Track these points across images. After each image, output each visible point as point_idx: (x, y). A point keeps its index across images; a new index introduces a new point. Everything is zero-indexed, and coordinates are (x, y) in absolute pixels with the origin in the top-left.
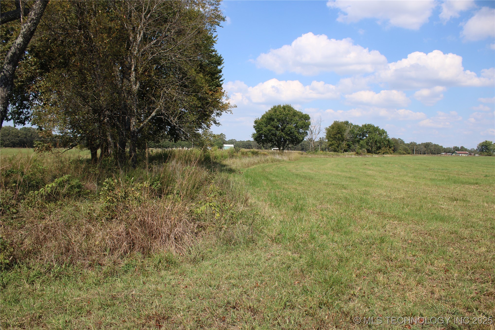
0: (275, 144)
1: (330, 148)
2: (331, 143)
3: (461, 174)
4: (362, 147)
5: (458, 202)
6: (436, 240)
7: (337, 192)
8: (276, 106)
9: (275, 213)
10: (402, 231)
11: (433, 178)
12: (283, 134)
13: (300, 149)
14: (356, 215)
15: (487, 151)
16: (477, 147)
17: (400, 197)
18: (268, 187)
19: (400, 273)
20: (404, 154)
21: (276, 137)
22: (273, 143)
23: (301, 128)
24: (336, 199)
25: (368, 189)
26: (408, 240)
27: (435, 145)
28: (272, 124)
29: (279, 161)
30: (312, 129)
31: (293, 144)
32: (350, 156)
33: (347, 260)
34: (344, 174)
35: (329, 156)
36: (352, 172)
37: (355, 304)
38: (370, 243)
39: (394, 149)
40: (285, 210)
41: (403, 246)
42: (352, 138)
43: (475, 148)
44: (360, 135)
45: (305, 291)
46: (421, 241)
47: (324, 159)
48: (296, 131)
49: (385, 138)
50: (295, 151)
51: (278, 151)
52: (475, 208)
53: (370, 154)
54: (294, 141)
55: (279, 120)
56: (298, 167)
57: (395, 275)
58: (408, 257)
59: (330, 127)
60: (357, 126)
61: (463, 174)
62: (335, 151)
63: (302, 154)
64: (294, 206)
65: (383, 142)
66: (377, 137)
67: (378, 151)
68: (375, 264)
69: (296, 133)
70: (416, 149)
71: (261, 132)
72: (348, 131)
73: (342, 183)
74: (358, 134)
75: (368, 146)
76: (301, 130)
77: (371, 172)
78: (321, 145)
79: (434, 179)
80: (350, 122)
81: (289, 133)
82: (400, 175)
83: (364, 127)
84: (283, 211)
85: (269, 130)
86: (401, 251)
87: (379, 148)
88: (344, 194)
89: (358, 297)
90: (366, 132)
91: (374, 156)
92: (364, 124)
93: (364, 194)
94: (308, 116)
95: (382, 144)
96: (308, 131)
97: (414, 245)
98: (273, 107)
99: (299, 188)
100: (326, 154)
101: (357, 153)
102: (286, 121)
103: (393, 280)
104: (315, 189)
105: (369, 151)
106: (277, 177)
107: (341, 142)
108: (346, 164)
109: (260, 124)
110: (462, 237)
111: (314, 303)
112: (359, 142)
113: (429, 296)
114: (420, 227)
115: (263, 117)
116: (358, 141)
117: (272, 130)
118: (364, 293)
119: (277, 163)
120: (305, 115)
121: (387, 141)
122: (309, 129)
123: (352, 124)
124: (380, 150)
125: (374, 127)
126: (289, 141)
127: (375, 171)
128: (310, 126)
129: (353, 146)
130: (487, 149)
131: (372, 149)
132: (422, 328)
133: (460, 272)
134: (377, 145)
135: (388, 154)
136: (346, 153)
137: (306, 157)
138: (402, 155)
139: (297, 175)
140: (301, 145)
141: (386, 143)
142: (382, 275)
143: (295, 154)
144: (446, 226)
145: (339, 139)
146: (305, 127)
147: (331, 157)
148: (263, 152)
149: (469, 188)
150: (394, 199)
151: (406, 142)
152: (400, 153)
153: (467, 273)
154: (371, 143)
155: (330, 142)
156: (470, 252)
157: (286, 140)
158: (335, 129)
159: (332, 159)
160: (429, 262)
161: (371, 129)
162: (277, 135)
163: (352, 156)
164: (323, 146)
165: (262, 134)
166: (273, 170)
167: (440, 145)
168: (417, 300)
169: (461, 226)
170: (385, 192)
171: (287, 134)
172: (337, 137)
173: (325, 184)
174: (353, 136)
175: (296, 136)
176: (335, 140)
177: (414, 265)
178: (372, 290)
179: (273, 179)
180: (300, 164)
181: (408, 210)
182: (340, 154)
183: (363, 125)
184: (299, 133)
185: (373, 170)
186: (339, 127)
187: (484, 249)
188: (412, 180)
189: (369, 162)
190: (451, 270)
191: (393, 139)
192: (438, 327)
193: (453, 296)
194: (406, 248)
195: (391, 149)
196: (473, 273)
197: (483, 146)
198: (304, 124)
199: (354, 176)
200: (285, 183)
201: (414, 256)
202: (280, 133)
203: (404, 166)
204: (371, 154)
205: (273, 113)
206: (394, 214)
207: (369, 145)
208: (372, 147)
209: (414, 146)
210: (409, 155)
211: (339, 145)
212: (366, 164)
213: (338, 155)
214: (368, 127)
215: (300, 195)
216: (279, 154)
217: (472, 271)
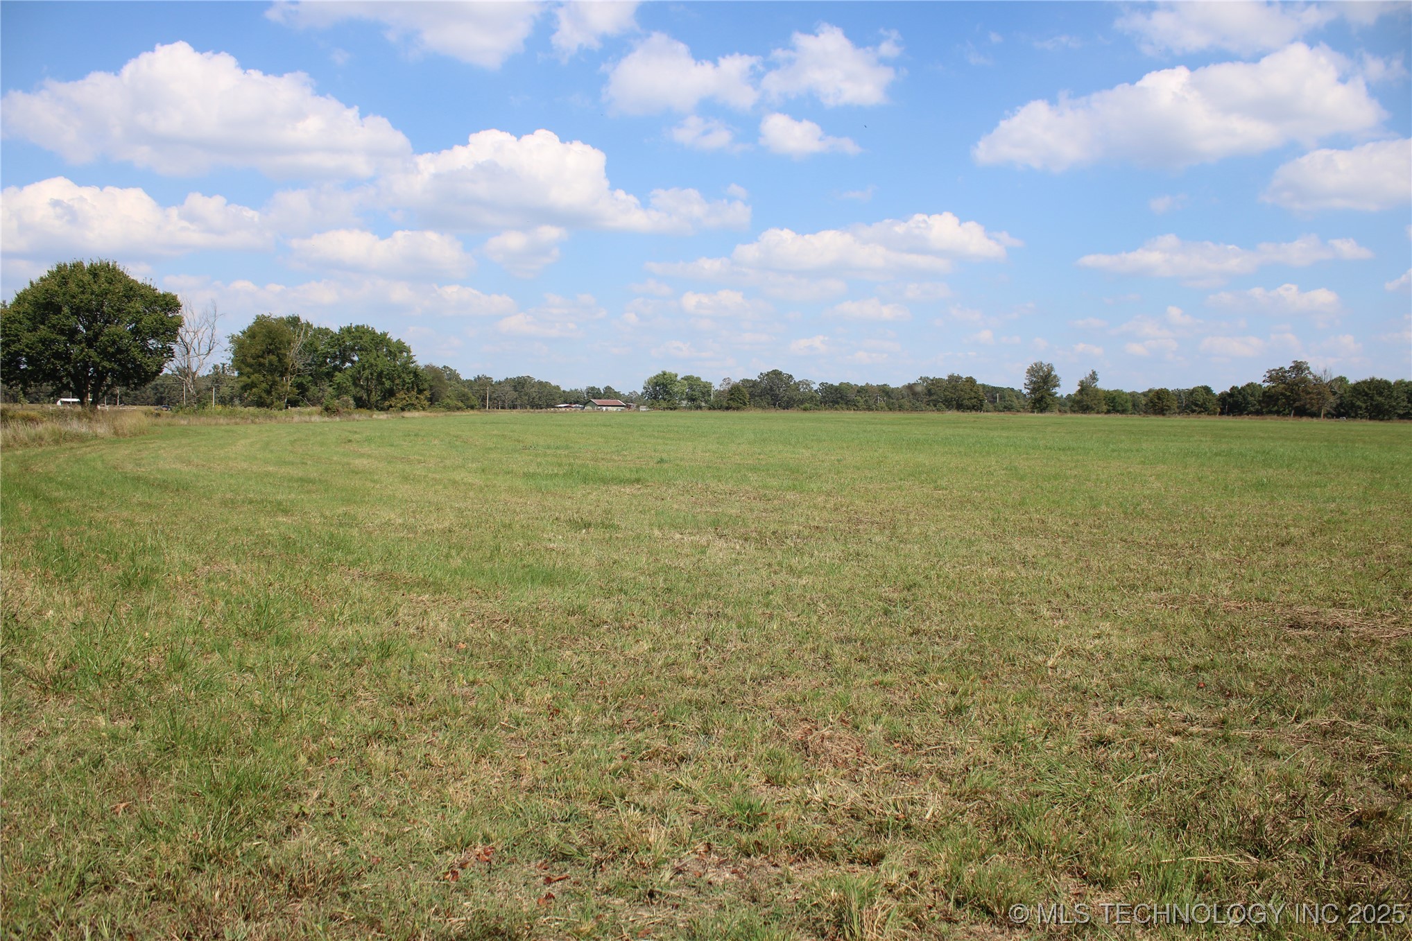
0: (66, 387)
1: (246, 395)
2: (249, 381)
3: (603, 459)
4: (340, 390)
5: (592, 530)
6: (530, 638)
7: (262, 523)
8: (65, 265)
9: (58, 598)
10: (442, 620)
11: (531, 471)
12: (92, 352)
13: (153, 399)
14: (314, 586)
15: (666, 397)
16: (645, 388)
17: (441, 527)
18: (39, 520)
19: (434, 735)
20: (459, 409)
21: (69, 363)
22: (61, 382)
23: (153, 337)
24: (256, 544)
25: (352, 509)
26: (457, 642)
27: (540, 383)
28: (54, 322)
29: (80, 438)
30: (187, 340)
31: (128, 385)
32: (307, 418)
33: (283, 718)
34: (283, 470)
35: (243, 418)
36: (309, 462)
37: (305, 839)
38: (353, 660)
39: (432, 394)
40: (92, 590)
41: (442, 660)
42: (310, 365)
43: (640, 391)
44: (334, 358)
45: (148, 828)
46: (492, 642)
47: (228, 428)
48: (134, 344)
49: (405, 367)
50: (135, 407)
51: (79, 408)
52: (631, 543)
53: (363, 410)
54: (132, 377)
55: (76, 311)
56: (144, 456)
57: (422, 742)
58: (457, 689)
59: (244, 333)
60: (326, 332)
61: (608, 456)
62: (260, 404)
63: (158, 415)
64: (120, 573)
65: (400, 377)
66: (383, 363)
67: (387, 403)
68: (364, 720)
69: (135, 352)
70: (490, 396)
71: (13, 348)
72: (297, 345)
73: (279, 497)
74: (328, 352)
75: (358, 389)
76: (151, 342)
77: (365, 462)
78: (218, 388)
79: (534, 474)
80: (303, 320)
81: (111, 350)
82: (445, 467)
83: (346, 334)
84: (86, 592)
85: (43, 341)
86: (437, 675)
87: (390, 393)
88: (282, 528)
89: (313, 820)
90: (353, 349)
91: (375, 416)
92: (345, 325)
93: (341, 525)
94: (174, 298)
95: (397, 381)
96: (174, 346)
97: (472, 655)
98: (55, 269)
99: (143, 519)
100: (232, 415)
101: (327, 409)
102: (103, 312)
103: (415, 757)
104: (192, 519)
105: (361, 404)
106: (70, 487)
107: (278, 379)
108: (293, 443)
109: (12, 322)
110: (596, 621)
111: (176, 862)
112: (333, 376)
113: (508, 786)
114: (490, 605)
115: (20, 299)
116: (330, 375)
117: (53, 341)
118: (332, 805)
119: (74, 445)
120: (164, 296)
121: (410, 373)
122: (179, 339)
123: (308, 325)
124: (393, 399)
125: (374, 333)
126: (112, 375)
127: (376, 458)
128: (180, 330)
129: (313, 388)
130: (668, 393)
131: (369, 396)
132: (489, 872)
133: (586, 709)
134: (383, 384)
135: (415, 409)
136: (293, 409)
137: (169, 425)
138: (453, 413)
139: (138, 479)
140: (155, 388)
141: (407, 380)
142: (384, 748)
143: (134, 416)
144: (558, 597)
145: (272, 370)
146: (164, 333)
147: (249, 421)
148: (25, 413)
149: (619, 492)
150: (425, 533)
151: (464, 377)
152: (449, 408)
153: (604, 710)
154: (367, 379)
155: (244, 378)
156: (613, 656)
157: (102, 372)
158: (259, 339)
159: (253, 426)
160: (511, 694)
161: (367, 338)
162: (73, 357)
163: (313, 419)
164: (225, 390)
165: (18, 354)
166: (58, 466)
167: (553, 384)
168: (477, 800)
169: (596, 593)
170: (400, 515)
171: (104, 353)
172: (267, 362)
173: (224, 503)
174: (313, 360)
175: (135, 359)
176: (259, 372)
177: (472, 709)
178: (355, 793)
179: (56, 494)
180: (151, 446)
181: (460, 561)
182: (275, 412)
183: (341, 329)
184: (144, 350)
185: (369, 456)
186: (270, 332)
187: (645, 645)
188: (477, 480)
189: (359, 434)
190: (566, 709)
191: (427, 367)
192: (529, 862)
193: (568, 775)
194: (451, 665)
195: (422, 397)
196: (619, 709)
197: (657, 384)
198: (162, 324)
199: (314, 475)
200: (95, 505)
201: (473, 683)
202: (82, 350)
203: (457, 443)
204: (368, 412)
205: (57, 288)
206: (421, 575)
207: (362, 387)
208: (369, 392)
209: (486, 386)
210: (472, 412)
211: (271, 387)
212: (350, 441)
213: (270, 417)
214: (357, 334)
215: (143, 540)
216: (79, 416)
217: (616, 705)
